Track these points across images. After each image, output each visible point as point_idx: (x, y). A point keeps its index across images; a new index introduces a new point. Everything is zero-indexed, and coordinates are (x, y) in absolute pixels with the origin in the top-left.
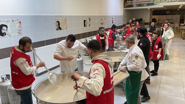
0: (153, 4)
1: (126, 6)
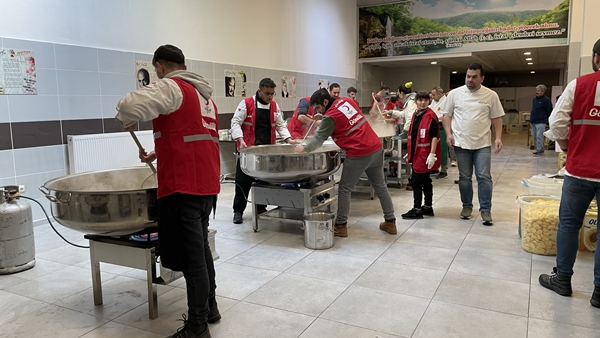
0: (442, 47)
1: (364, 53)
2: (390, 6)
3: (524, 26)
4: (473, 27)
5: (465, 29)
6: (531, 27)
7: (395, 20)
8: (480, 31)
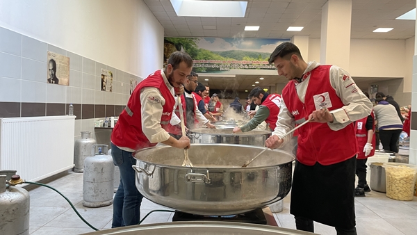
0: (217, 70)
2: (183, 39)
3: (265, 62)
4: (237, 59)
5: (232, 60)
7: (187, 49)
8: (241, 62)
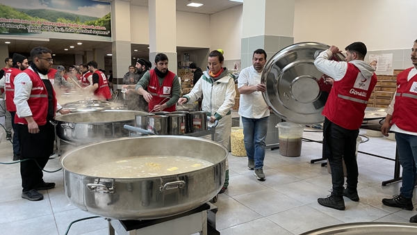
0: (25, 32)
3: (84, 25)
4: (49, 20)
5: (43, 20)
6: (89, 27)
8: (54, 24)
